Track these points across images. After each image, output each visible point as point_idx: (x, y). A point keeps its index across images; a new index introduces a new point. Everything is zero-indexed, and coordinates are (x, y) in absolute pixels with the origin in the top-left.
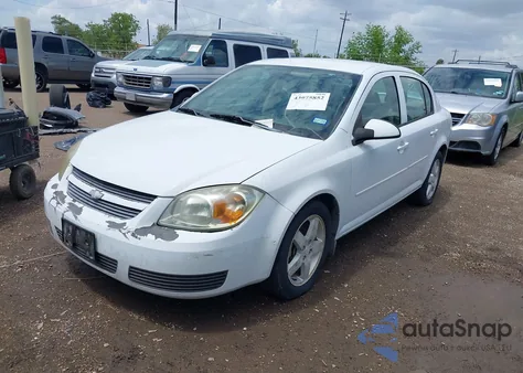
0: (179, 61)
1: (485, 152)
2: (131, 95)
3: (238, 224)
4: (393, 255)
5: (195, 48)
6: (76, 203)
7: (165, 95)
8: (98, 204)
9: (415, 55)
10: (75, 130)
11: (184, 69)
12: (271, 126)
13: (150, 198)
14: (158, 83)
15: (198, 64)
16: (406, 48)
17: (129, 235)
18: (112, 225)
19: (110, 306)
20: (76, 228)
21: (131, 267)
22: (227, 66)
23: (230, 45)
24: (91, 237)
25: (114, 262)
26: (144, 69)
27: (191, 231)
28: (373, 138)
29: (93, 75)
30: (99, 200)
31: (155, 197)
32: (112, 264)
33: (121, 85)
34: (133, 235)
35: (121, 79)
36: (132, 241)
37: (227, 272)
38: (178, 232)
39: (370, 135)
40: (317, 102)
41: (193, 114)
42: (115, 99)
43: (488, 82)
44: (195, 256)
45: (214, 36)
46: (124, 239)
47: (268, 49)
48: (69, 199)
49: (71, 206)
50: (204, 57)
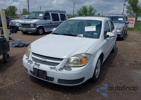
0: (37, 19)
1: (121, 37)
2: (24, 29)
3: (86, 64)
4: (113, 66)
5: (41, 15)
6: (37, 63)
7: (34, 29)
8: (45, 63)
9: (95, 13)
10: (11, 41)
11: (39, 21)
12: (83, 36)
13: (61, 59)
14: (32, 25)
15: (42, 19)
16: (93, 11)
17: (58, 70)
18: (51, 68)
19: (50, 91)
20: (39, 70)
21: (59, 79)
22: (50, 19)
23: (50, 13)
24: (45, 72)
25: (53, 78)
26: (28, 22)
27: (75, 67)
28: (109, 37)
29: (10, 24)
30: (45, 61)
31: (63, 59)
32: (52, 79)
33: (20, 27)
34: (59, 70)
35: (20, 25)
36: (59, 72)
37: (84, 77)
38: (71, 68)
39: (108, 36)
40: (93, 29)
41: (58, 34)
42: (19, 30)
43: (119, 19)
44: (78, 74)
45: (46, 11)
46: (56, 72)
47: (60, 14)
48: (34, 62)
49: (36, 64)
50: (44, 17)
